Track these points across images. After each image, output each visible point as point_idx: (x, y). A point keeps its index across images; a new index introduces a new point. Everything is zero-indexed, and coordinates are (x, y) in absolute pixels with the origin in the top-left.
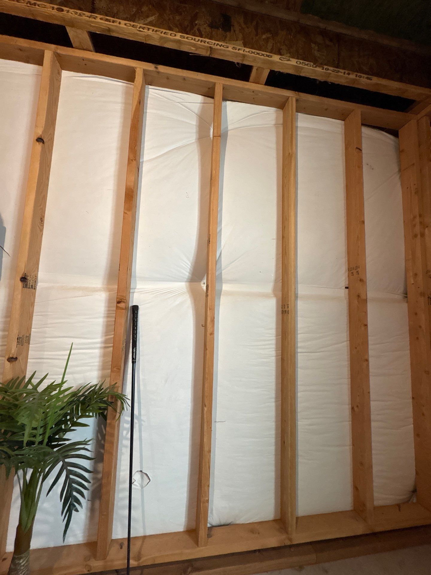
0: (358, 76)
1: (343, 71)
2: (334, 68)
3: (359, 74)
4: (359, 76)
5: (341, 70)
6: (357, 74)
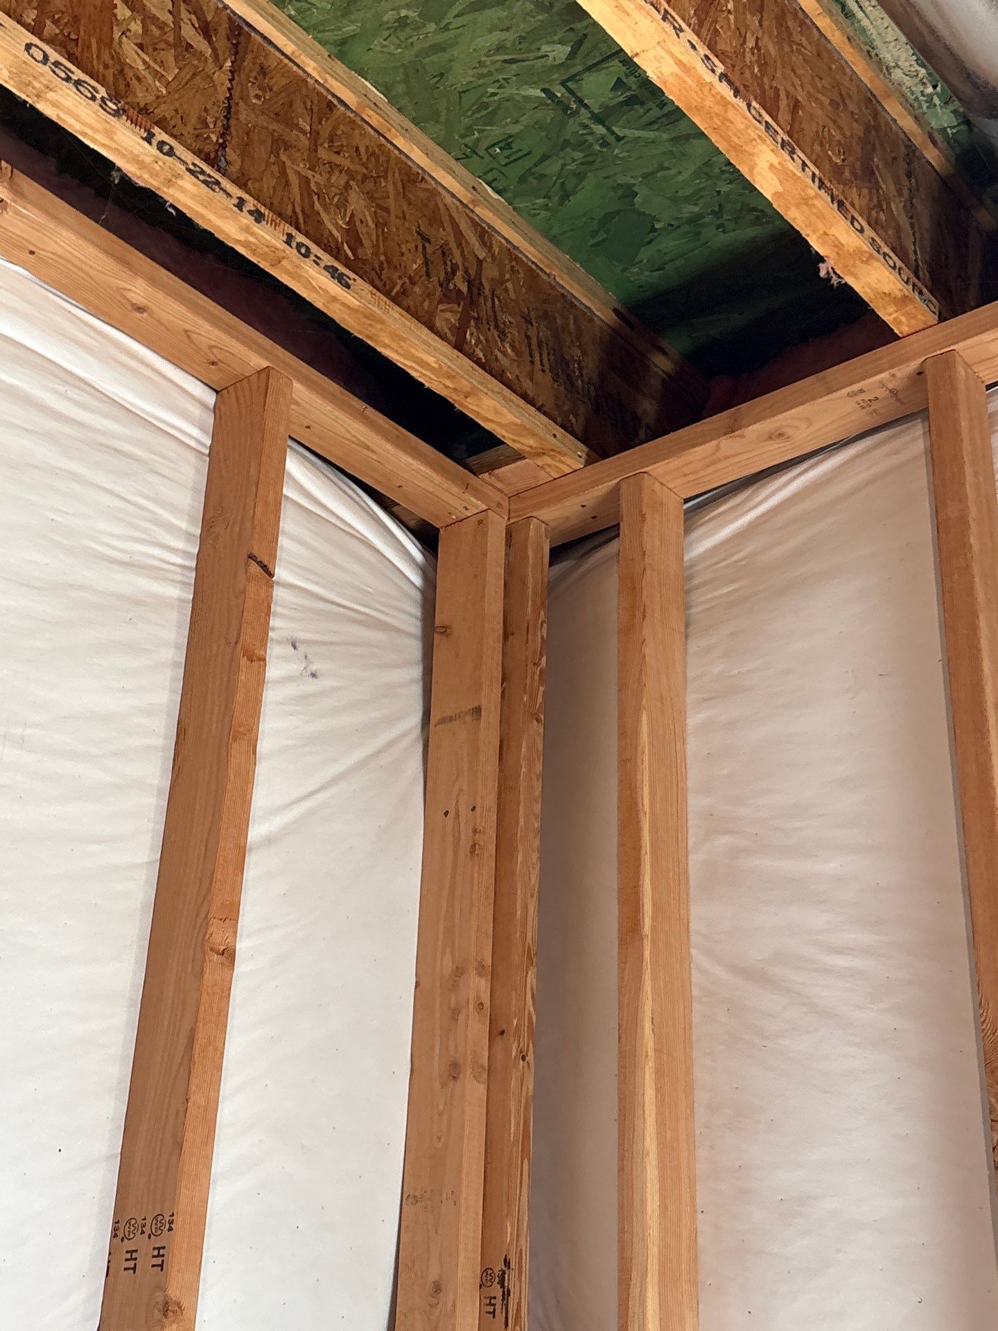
0: (294, 245)
1: (237, 192)
2: (198, 161)
3: (300, 238)
4: (299, 246)
5: (225, 183)
6: (294, 232)
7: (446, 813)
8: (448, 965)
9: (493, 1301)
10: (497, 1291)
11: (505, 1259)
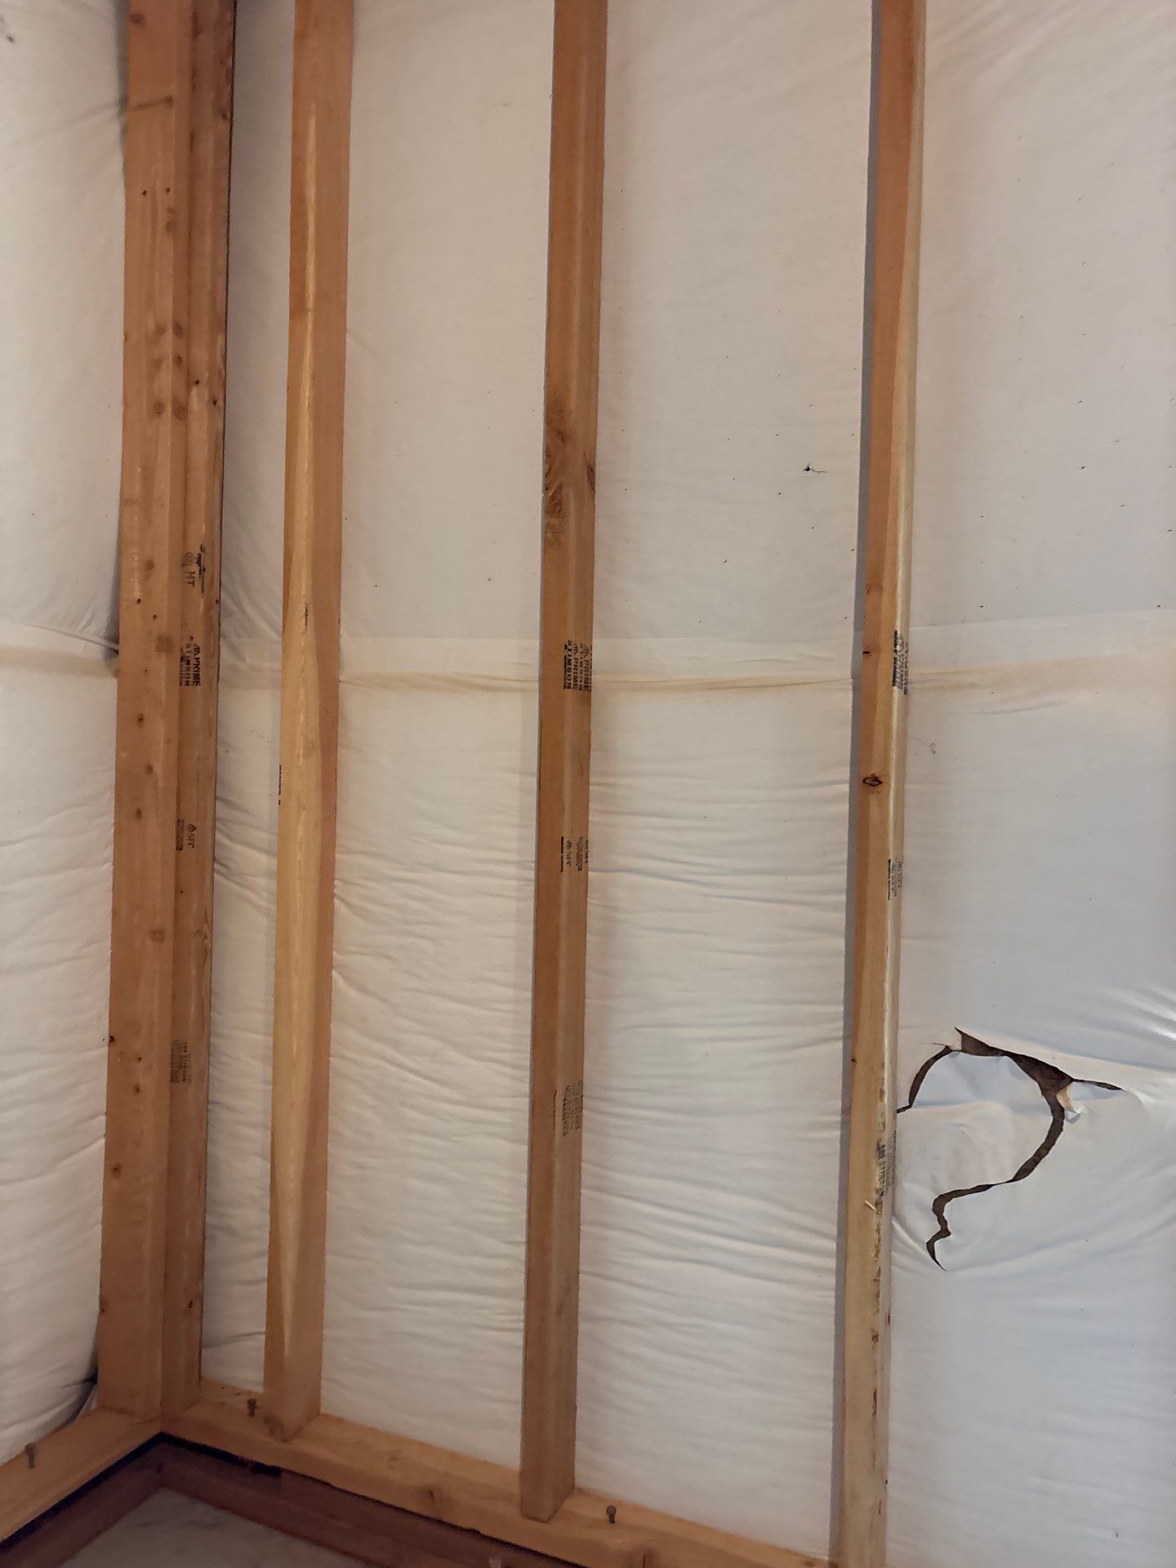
7: (145, 193)
8: (151, 325)
9: (193, 575)
10: (195, 568)
11: (201, 547)
